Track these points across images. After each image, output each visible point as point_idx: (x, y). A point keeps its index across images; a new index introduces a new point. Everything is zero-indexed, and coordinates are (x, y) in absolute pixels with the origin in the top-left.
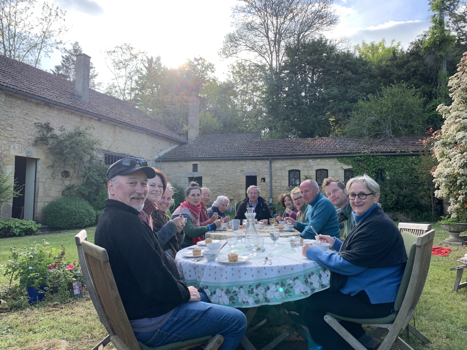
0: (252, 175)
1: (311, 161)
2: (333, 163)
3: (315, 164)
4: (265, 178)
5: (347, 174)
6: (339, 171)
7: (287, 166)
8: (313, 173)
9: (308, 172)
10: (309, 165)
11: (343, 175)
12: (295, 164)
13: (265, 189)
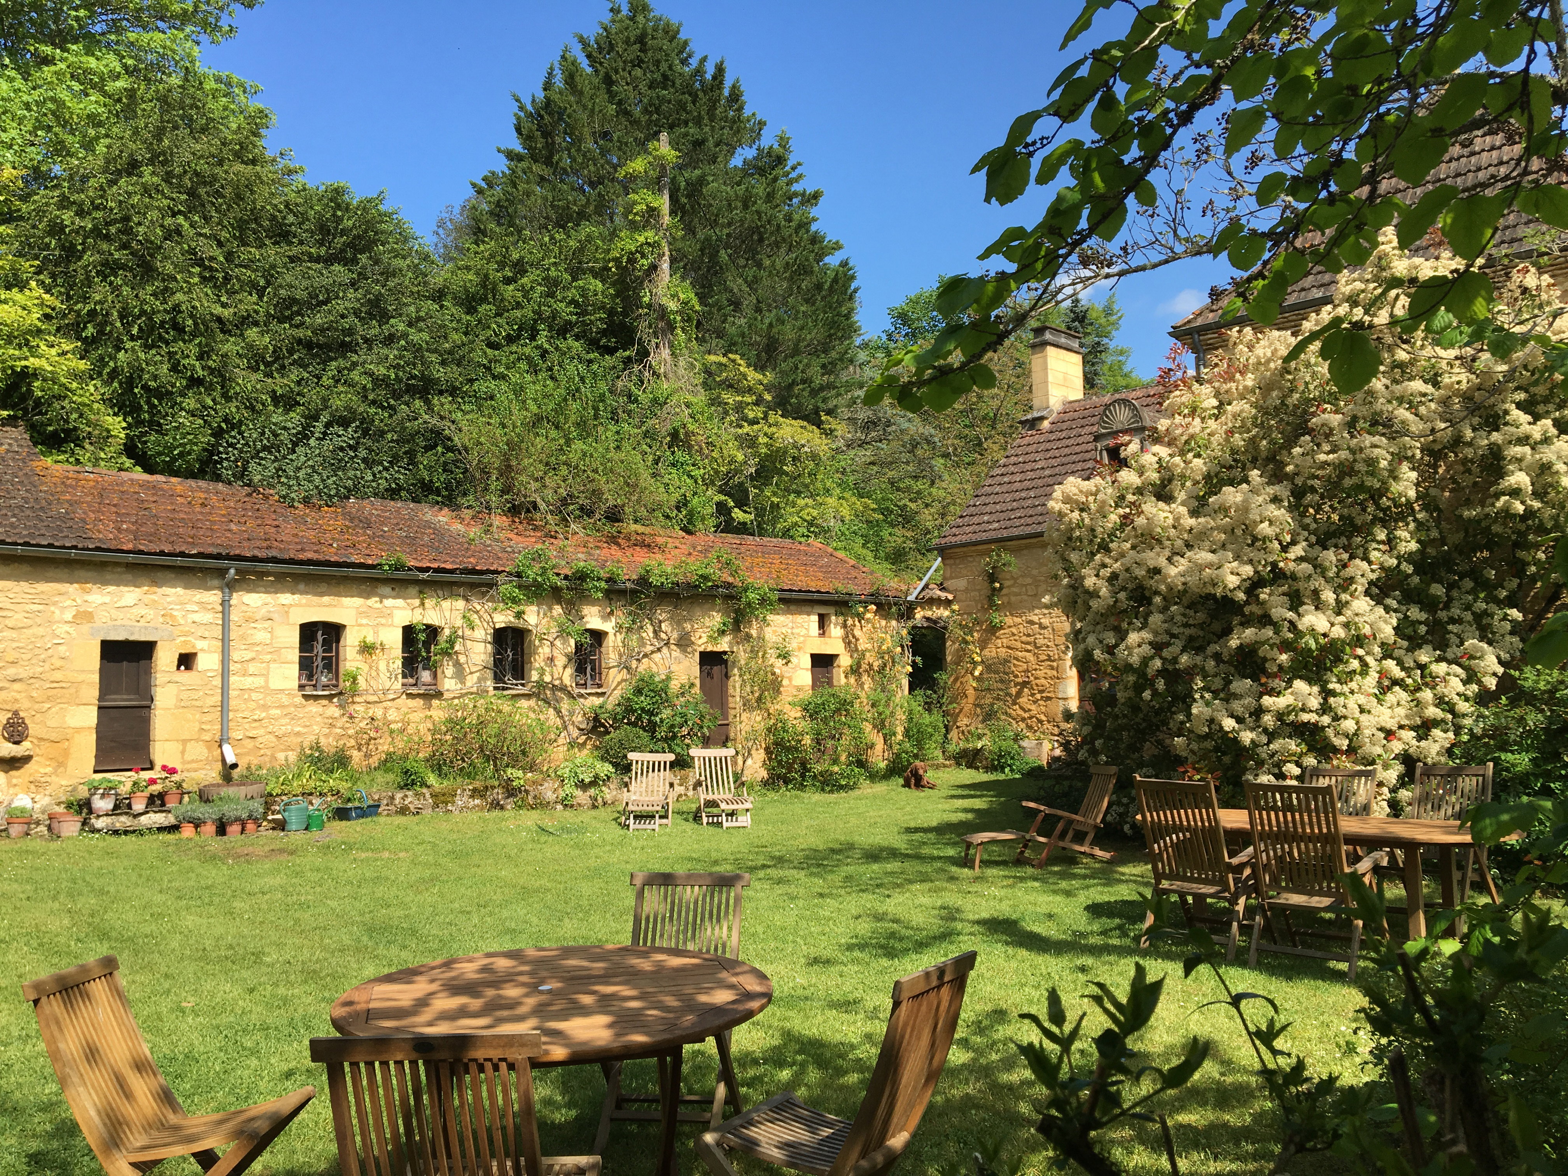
0: (131, 638)
1: (387, 590)
2: (460, 604)
3: (400, 602)
4: (195, 654)
5: (500, 646)
6: (479, 634)
7: (296, 605)
8: (394, 639)
9: (376, 633)
10: (378, 605)
11: (489, 647)
12: (326, 599)
13: (198, 703)
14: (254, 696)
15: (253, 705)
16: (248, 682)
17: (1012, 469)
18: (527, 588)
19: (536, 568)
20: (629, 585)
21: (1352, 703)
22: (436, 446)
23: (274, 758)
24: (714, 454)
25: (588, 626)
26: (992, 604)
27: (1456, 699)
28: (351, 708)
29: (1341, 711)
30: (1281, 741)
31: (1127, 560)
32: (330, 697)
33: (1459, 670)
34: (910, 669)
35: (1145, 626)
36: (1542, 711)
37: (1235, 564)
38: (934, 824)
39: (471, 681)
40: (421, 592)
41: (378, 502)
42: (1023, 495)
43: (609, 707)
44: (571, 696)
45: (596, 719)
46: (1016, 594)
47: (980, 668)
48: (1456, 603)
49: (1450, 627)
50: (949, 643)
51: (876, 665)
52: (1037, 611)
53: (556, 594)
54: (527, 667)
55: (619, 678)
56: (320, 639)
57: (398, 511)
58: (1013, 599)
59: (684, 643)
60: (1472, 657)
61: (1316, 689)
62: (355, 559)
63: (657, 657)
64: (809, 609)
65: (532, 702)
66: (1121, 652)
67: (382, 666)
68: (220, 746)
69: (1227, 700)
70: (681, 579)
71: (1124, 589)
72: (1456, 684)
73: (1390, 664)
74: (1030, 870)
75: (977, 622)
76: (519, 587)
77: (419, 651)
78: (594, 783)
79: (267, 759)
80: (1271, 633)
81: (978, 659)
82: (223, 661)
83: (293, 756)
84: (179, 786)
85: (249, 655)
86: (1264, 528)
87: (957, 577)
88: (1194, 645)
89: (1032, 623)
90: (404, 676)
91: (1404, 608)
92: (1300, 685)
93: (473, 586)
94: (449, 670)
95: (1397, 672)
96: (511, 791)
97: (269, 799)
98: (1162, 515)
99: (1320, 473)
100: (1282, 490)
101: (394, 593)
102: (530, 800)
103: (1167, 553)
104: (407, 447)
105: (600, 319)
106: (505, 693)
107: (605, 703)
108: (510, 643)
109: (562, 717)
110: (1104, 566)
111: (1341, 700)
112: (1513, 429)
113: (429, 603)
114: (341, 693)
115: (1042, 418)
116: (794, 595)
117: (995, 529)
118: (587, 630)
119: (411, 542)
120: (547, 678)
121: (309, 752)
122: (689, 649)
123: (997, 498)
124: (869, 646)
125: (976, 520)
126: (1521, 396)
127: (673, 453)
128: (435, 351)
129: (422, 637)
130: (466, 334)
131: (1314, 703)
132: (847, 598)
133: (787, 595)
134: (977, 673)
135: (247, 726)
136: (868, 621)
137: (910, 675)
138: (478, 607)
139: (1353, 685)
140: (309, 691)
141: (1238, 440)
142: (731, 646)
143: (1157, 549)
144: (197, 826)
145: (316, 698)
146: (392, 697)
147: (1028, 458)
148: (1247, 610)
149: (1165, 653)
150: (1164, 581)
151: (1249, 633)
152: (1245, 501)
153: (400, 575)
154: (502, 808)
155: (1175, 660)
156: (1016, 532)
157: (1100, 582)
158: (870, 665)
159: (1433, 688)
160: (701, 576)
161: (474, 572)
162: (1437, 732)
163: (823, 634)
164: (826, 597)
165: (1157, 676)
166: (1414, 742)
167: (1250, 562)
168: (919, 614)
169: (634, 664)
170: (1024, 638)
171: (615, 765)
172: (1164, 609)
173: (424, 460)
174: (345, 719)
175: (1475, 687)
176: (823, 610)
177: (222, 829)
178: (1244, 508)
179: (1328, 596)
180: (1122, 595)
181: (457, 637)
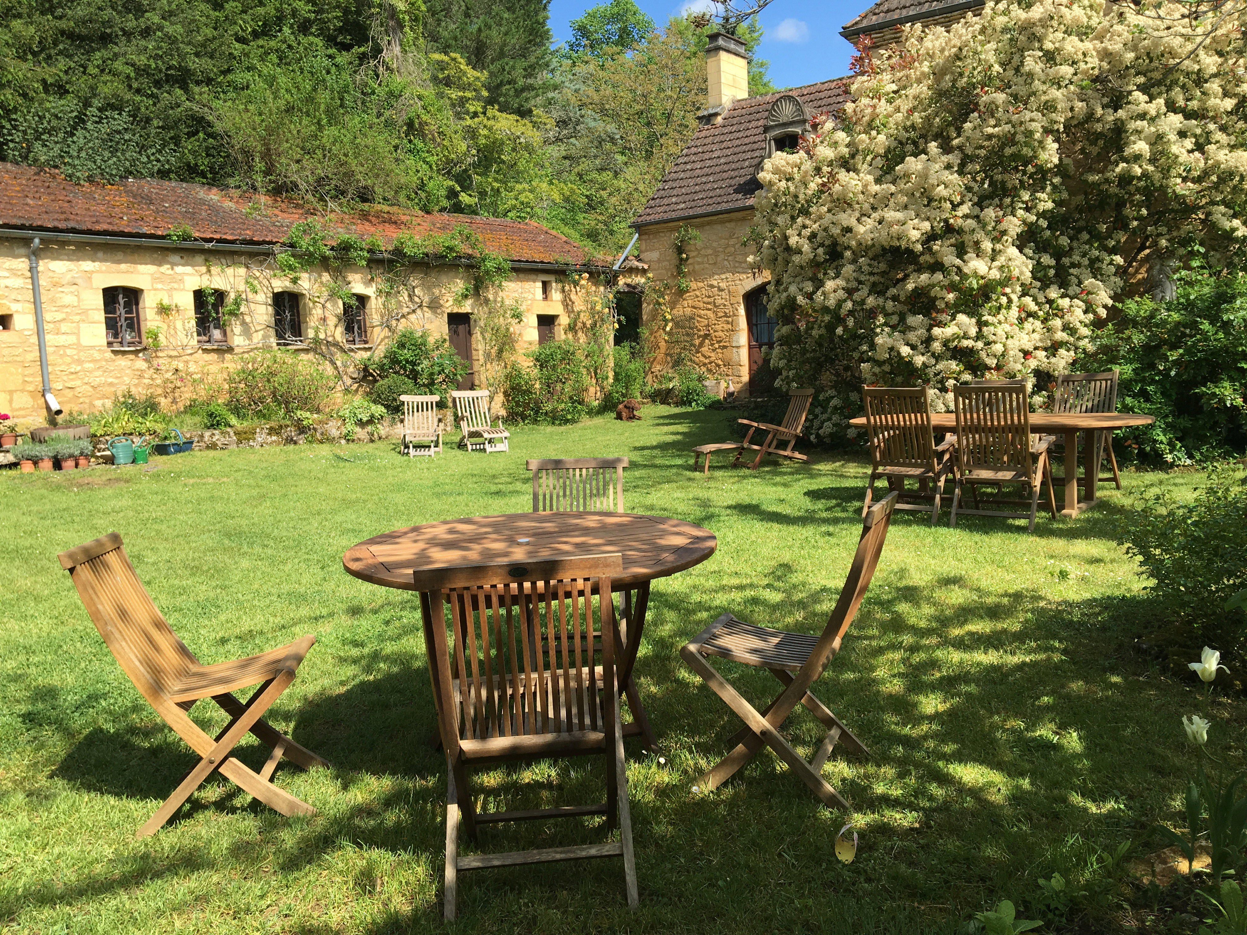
1: (176, 258)
2: (242, 271)
3: (188, 269)
4: (10, 316)
5: (279, 307)
6: (261, 297)
7: (97, 272)
8: (188, 302)
9: (171, 296)
10: (170, 272)
11: (270, 310)
12: (123, 266)
13: (18, 359)
14: (68, 352)
15: (68, 359)
16: (61, 340)
17: (693, 158)
18: (301, 257)
19: (307, 239)
20: (386, 255)
21: (1000, 331)
22: (196, 133)
23: (92, 405)
24: (445, 143)
25: (354, 291)
26: (680, 272)
27: (1078, 325)
28: (155, 363)
29: (992, 338)
30: (945, 362)
31: (825, 222)
32: (136, 352)
33: (1081, 304)
34: (617, 326)
35: (837, 276)
36: (1142, 332)
37: (916, 221)
38: (655, 444)
39: (257, 338)
40: (206, 260)
41: (154, 182)
42: (704, 179)
43: (377, 359)
44: (343, 351)
45: (366, 369)
46: (699, 263)
47: (670, 324)
48: (1076, 252)
49: (1072, 271)
50: (645, 305)
51: (589, 323)
52: (716, 277)
53: (324, 263)
54: (303, 326)
55: (382, 336)
56: (122, 302)
57: (173, 189)
58: (697, 267)
59: (434, 306)
60: (1089, 293)
61: (974, 320)
62: (145, 230)
63: (412, 317)
64: (534, 277)
65: (311, 356)
66: (819, 297)
67: (179, 325)
68: (44, 395)
69: (903, 332)
70: (430, 250)
71: (822, 245)
72: (1079, 313)
73: (1028, 300)
74: (748, 472)
75: (667, 286)
76: (293, 256)
77: (209, 313)
78: (370, 422)
79: (86, 406)
80: (941, 277)
81: (669, 317)
82: (37, 321)
83: (109, 403)
84: (12, 429)
85: (59, 316)
86: (941, 191)
87: (651, 250)
88: (878, 290)
89: (712, 286)
90: (199, 334)
91: (1037, 256)
92: (962, 318)
93: (252, 255)
94: (237, 329)
95: (1033, 307)
96: (302, 430)
97: (94, 439)
98: (854, 182)
99: (986, 143)
100: (954, 158)
101: (183, 261)
102: (319, 436)
103: (857, 214)
104: (172, 133)
105: (337, 17)
106: (289, 347)
107: (372, 356)
108: (287, 305)
109: (336, 368)
110: (805, 227)
111: (992, 328)
112: (1134, 107)
113: (215, 270)
114: (145, 349)
115: (716, 115)
116: (522, 265)
117: (681, 209)
118: (354, 294)
119: (191, 216)
120: (322, 336)
121: (122, 400)
122: (439, 311)
123: (682, 183)
124: (583, 308)
125: (666, 201)
126: (1141, 80)
127: (410, 141)
128: (189, 43)
129: (211, 300)
130: (215, 29)
131: (973, 331)
132: (565, 267)
133: (517, 265)
134: (668, 329)
135: (65, 378)
136: (582, 287)
137: (617, 330)
138: (258, 274)
139: (1001, 317)
140: (117, 347)
141: (917, 118)
142: (473, 309)
143: (849, 211)
144: (35, 463)
145: (124, 353)
146: (189, 352)
147: (706, 148)
148: (922, 259)
149: (857, 296)
150: (854, 238)
151: (924, 278)
152: (926, 169)
153: (187, 244)
154: (295, 443)
155: (863, 302)
156: (699, 211)
157: (801, 241)
158: (584, 324)
159: (1062, 317)
160: (448, 248)
161: (251, 242)
162: (1062, 351)
163: (546, 298)
164: (549, 267)
165: (848, 315)
166: (1045, 360)
167: (928, 219)
168: (622, 281)
169: (394, 323)
170: (706, 299)
171: (387, 407)
172: (854, 261)
173: (189, 145)
174: (152, 371)
175: (1091, 316)
176: (546, 278)
177: (57, 464)
178: (924, 176)
179: (987, 245)
180: (820, 251)
181: (242, 300)
